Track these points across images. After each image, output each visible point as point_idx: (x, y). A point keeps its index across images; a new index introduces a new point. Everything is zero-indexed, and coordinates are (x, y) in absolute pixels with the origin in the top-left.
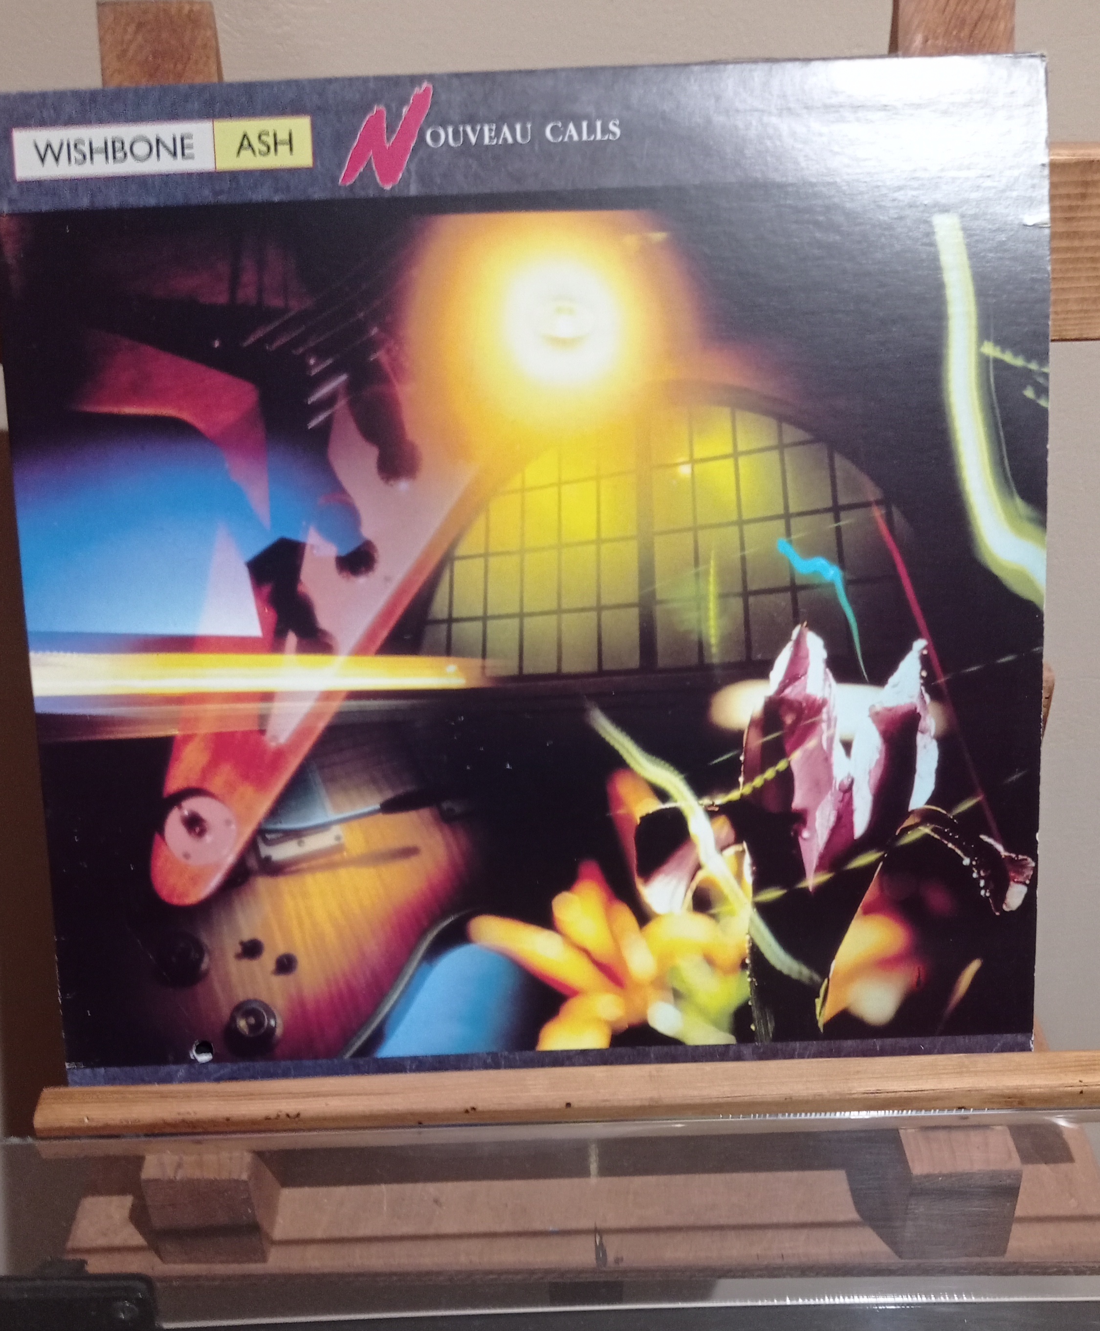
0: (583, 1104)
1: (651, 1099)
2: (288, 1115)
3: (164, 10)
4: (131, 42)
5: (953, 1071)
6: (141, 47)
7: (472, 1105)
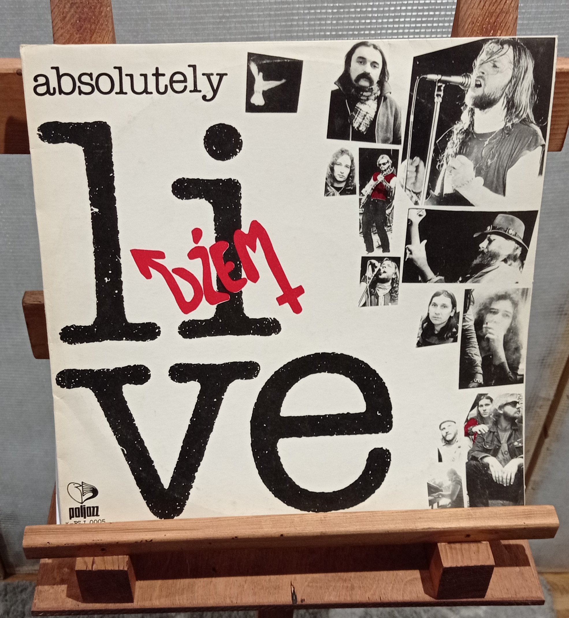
0: (289, 535)
1: (322, 532)
2: (146, 541)
4: (67, 13)
5: (464, 517)
6: (73, 16)
7: (235, 535)
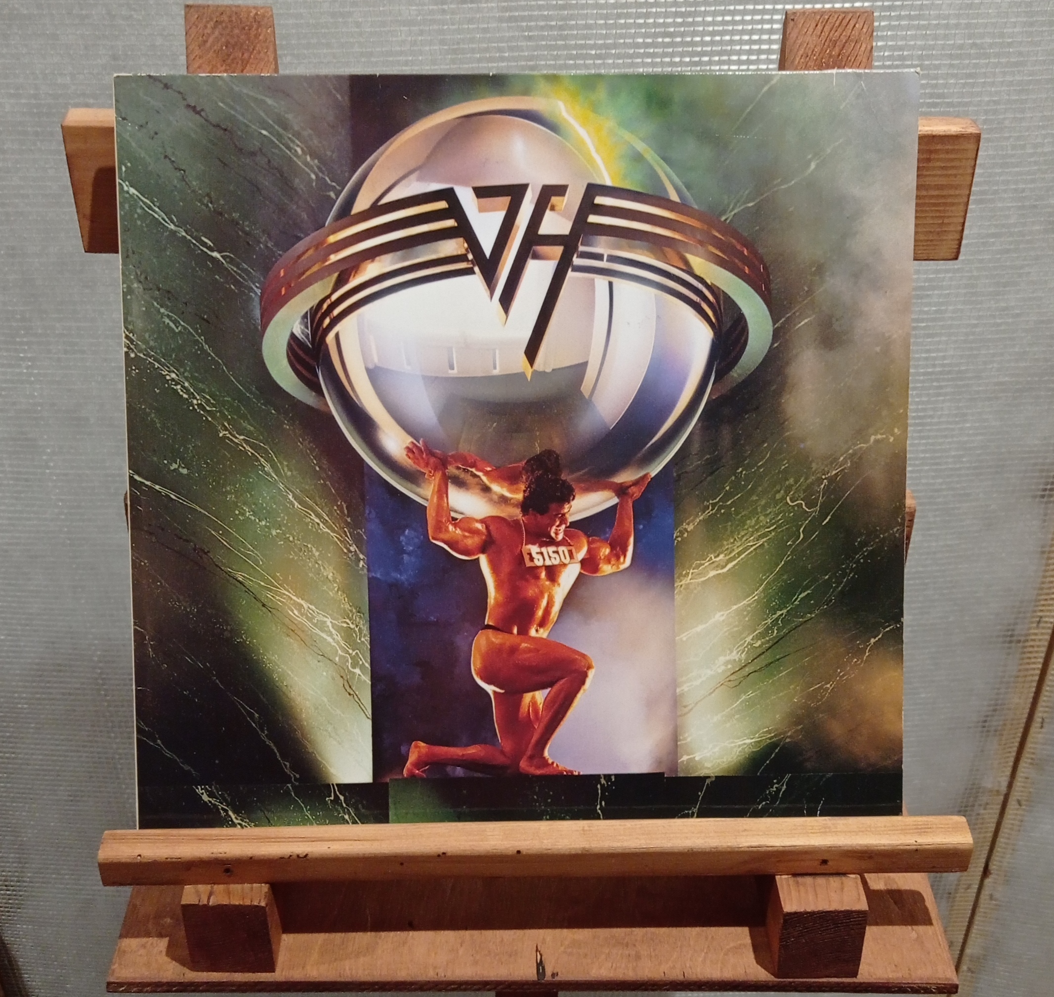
0: (530, 852)
1: (584, 848)
2: (298, 856)
3: (236, 13)
4: (209, 35)
5: (818, 830)
6: (217, 40)
7: (442, 851)
